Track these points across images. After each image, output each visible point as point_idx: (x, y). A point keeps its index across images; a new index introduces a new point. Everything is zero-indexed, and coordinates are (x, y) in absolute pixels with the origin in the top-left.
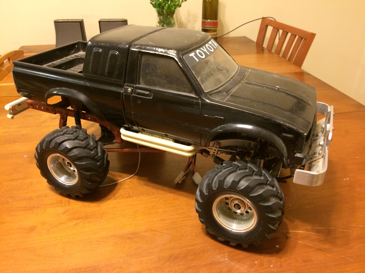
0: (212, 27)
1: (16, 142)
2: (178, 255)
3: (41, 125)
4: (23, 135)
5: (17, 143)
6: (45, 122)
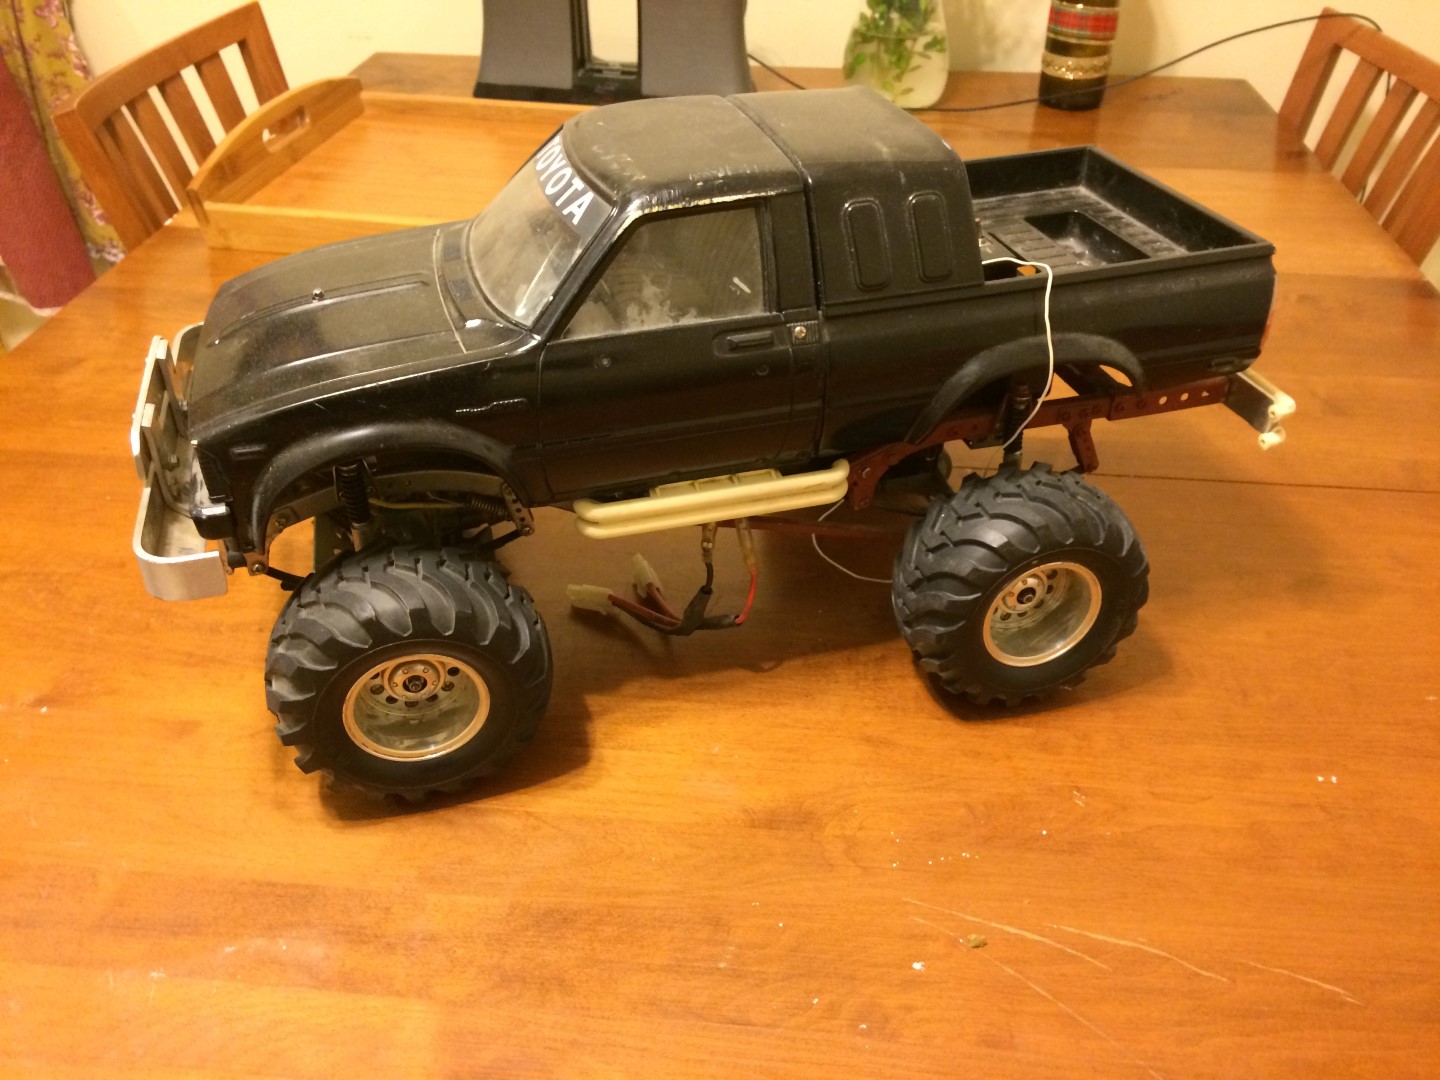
0: (1088, 33)
2: (575, 913)
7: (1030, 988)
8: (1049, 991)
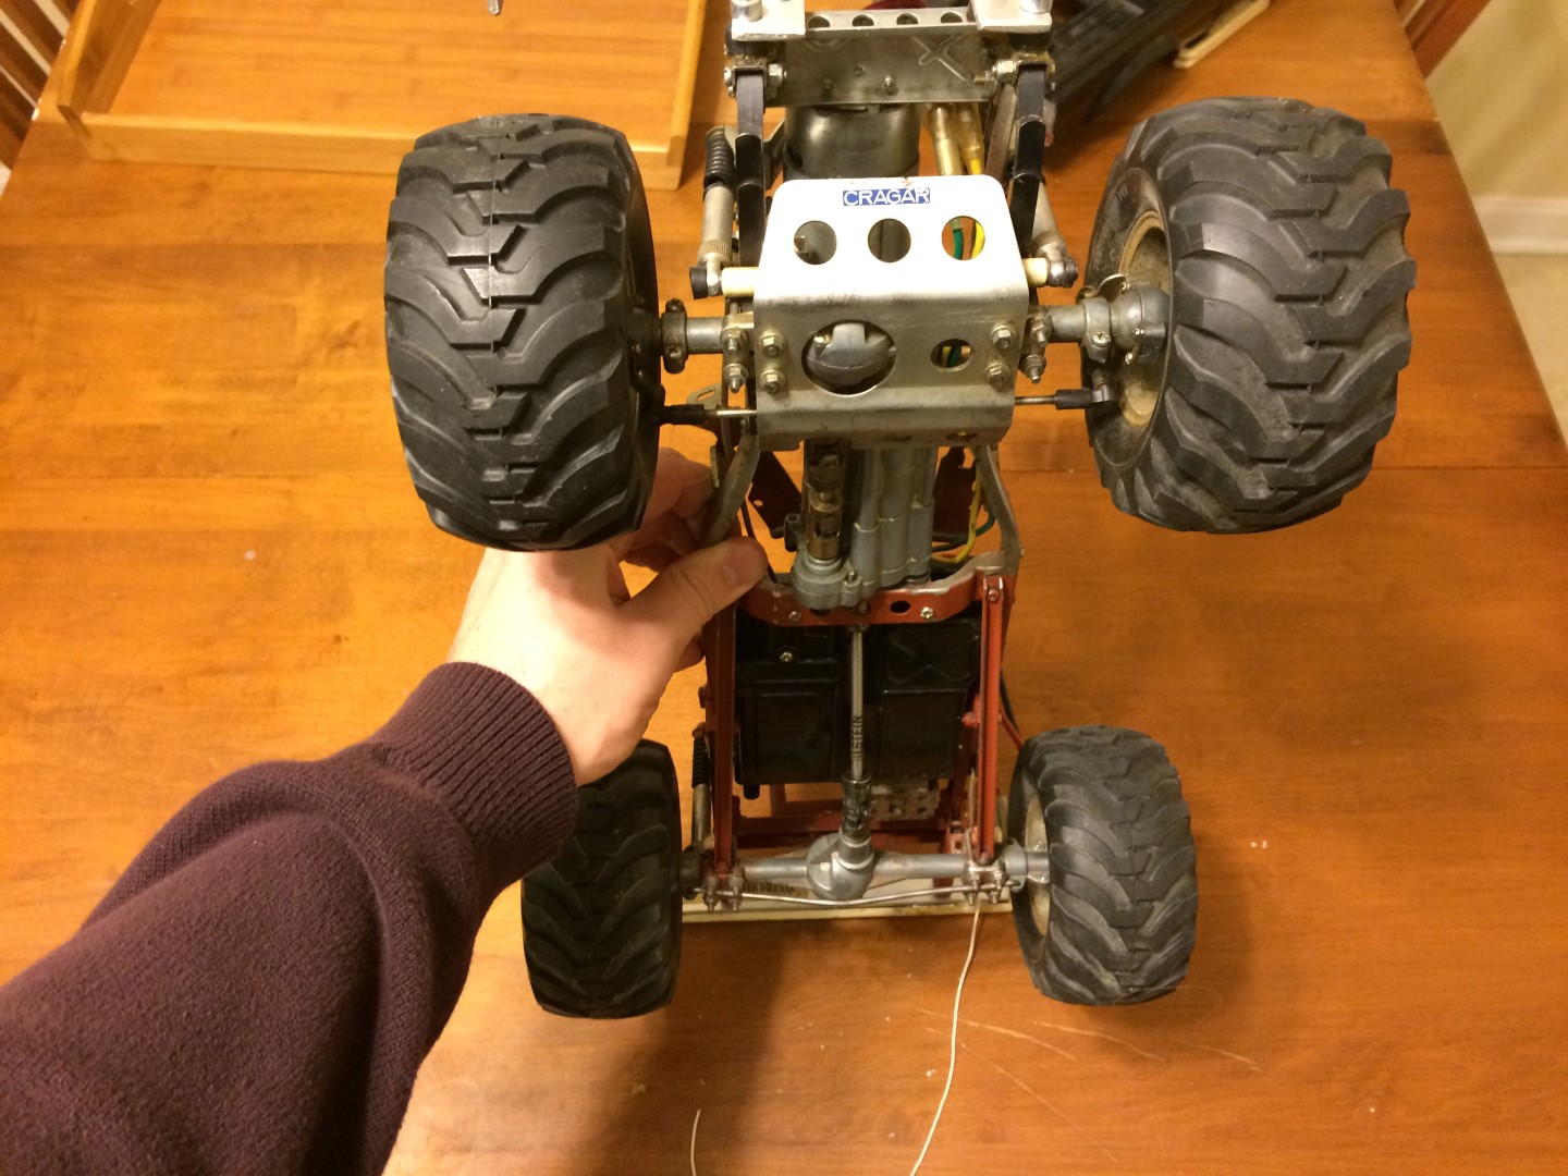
1: (216, 471)
3: (294, 381)
4: (235, 433)
5: (218, 476)
6: (306, 362)
7: (1016, 1085)
8: (1028, 1085)
